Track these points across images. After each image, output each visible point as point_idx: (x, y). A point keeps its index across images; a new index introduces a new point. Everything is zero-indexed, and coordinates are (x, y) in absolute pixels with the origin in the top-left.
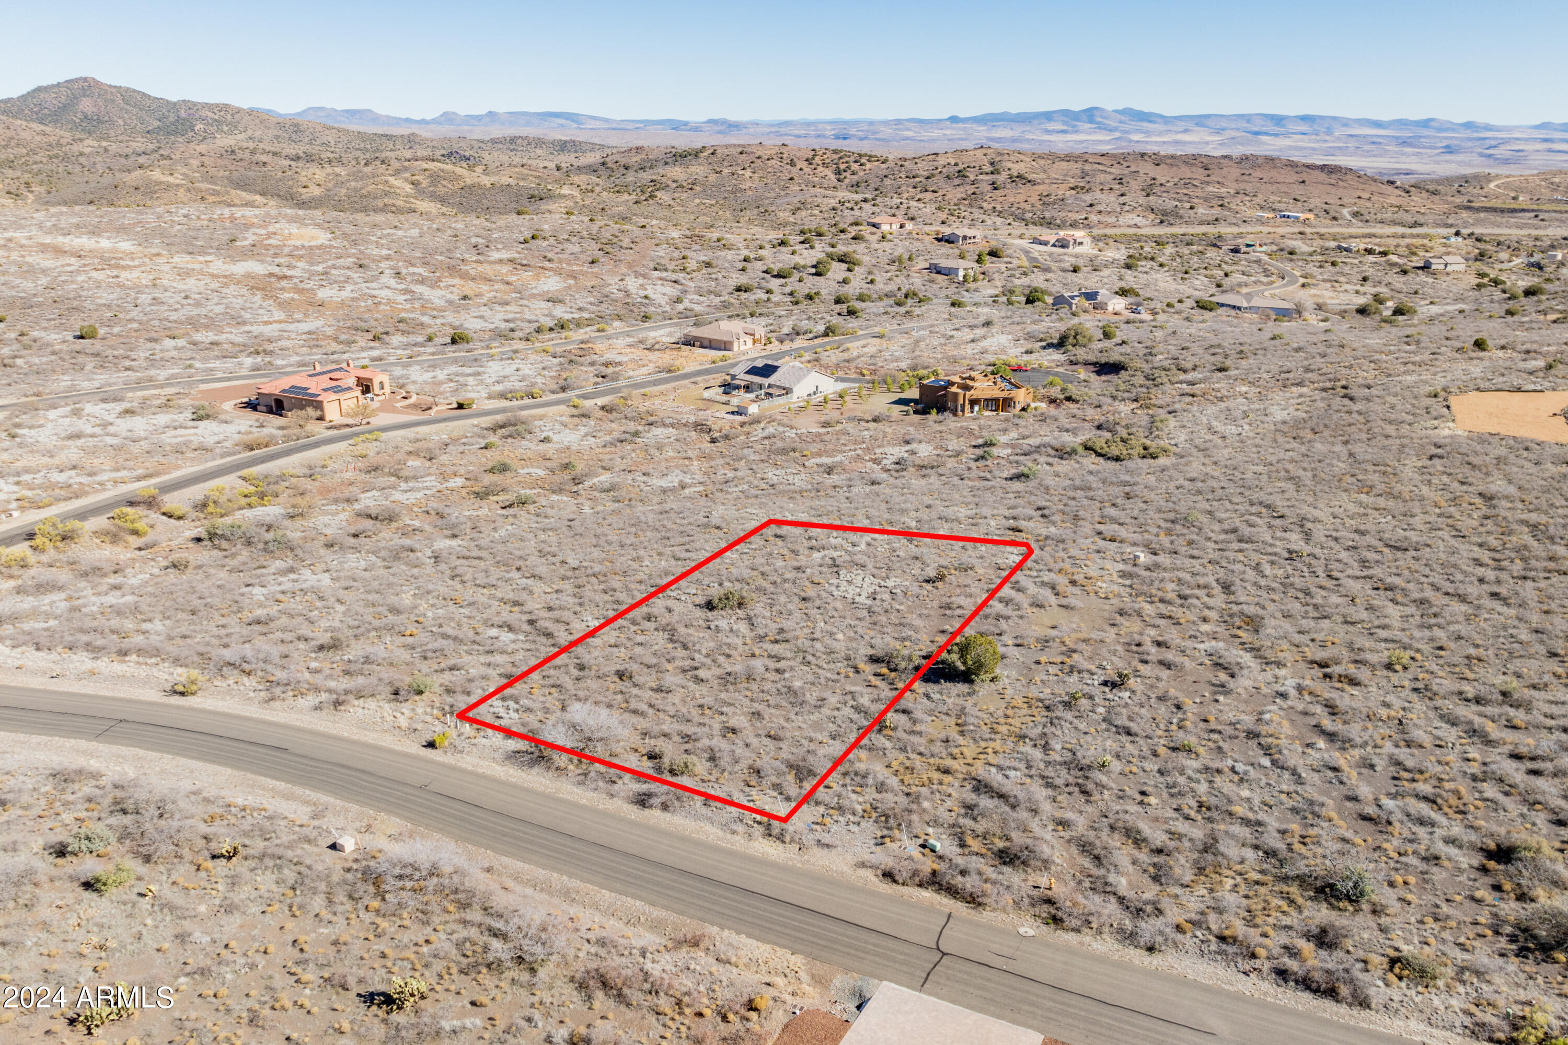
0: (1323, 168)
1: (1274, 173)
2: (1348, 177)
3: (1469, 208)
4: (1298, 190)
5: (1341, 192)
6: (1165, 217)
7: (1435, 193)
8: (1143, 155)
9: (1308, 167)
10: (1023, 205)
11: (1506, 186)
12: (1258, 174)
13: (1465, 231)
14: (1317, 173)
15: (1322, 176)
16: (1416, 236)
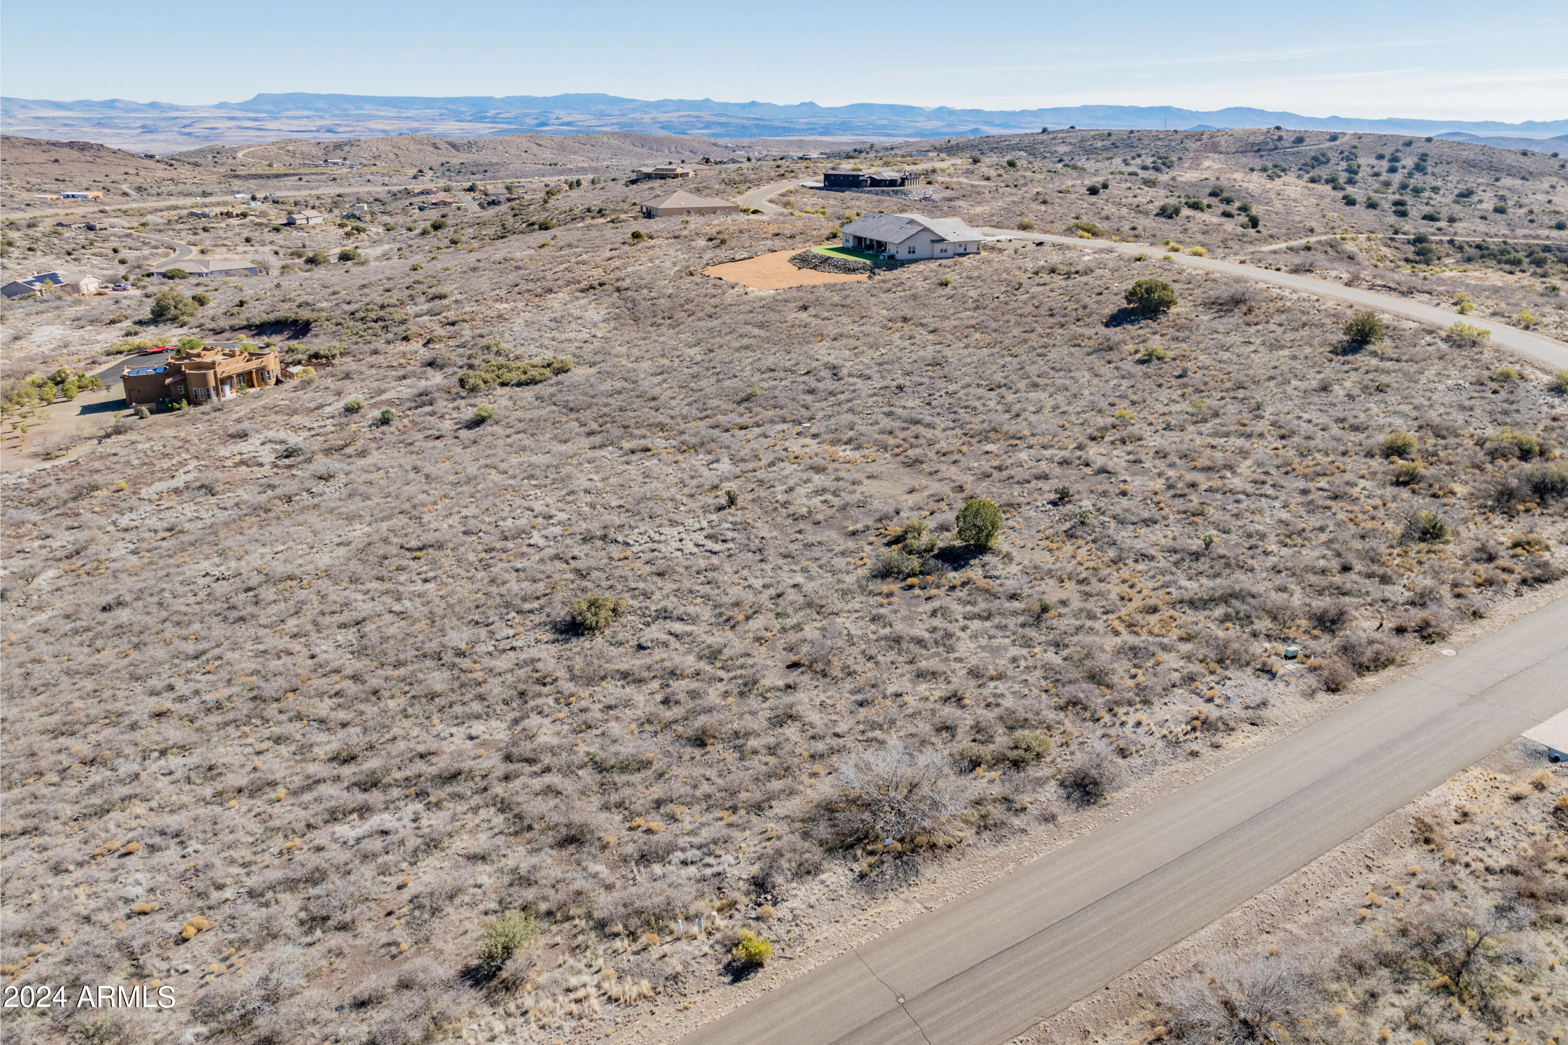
0: (71, 145)
2: (102, 154)
3: (237, 177)
4: (56, 170)
5: (104, 170)
7: (196, 165)
9: (54, 144)
11: (252, 155)
13: (260, 195)
14: (67, 150)
15: (75, 154)
16: (218, 204)
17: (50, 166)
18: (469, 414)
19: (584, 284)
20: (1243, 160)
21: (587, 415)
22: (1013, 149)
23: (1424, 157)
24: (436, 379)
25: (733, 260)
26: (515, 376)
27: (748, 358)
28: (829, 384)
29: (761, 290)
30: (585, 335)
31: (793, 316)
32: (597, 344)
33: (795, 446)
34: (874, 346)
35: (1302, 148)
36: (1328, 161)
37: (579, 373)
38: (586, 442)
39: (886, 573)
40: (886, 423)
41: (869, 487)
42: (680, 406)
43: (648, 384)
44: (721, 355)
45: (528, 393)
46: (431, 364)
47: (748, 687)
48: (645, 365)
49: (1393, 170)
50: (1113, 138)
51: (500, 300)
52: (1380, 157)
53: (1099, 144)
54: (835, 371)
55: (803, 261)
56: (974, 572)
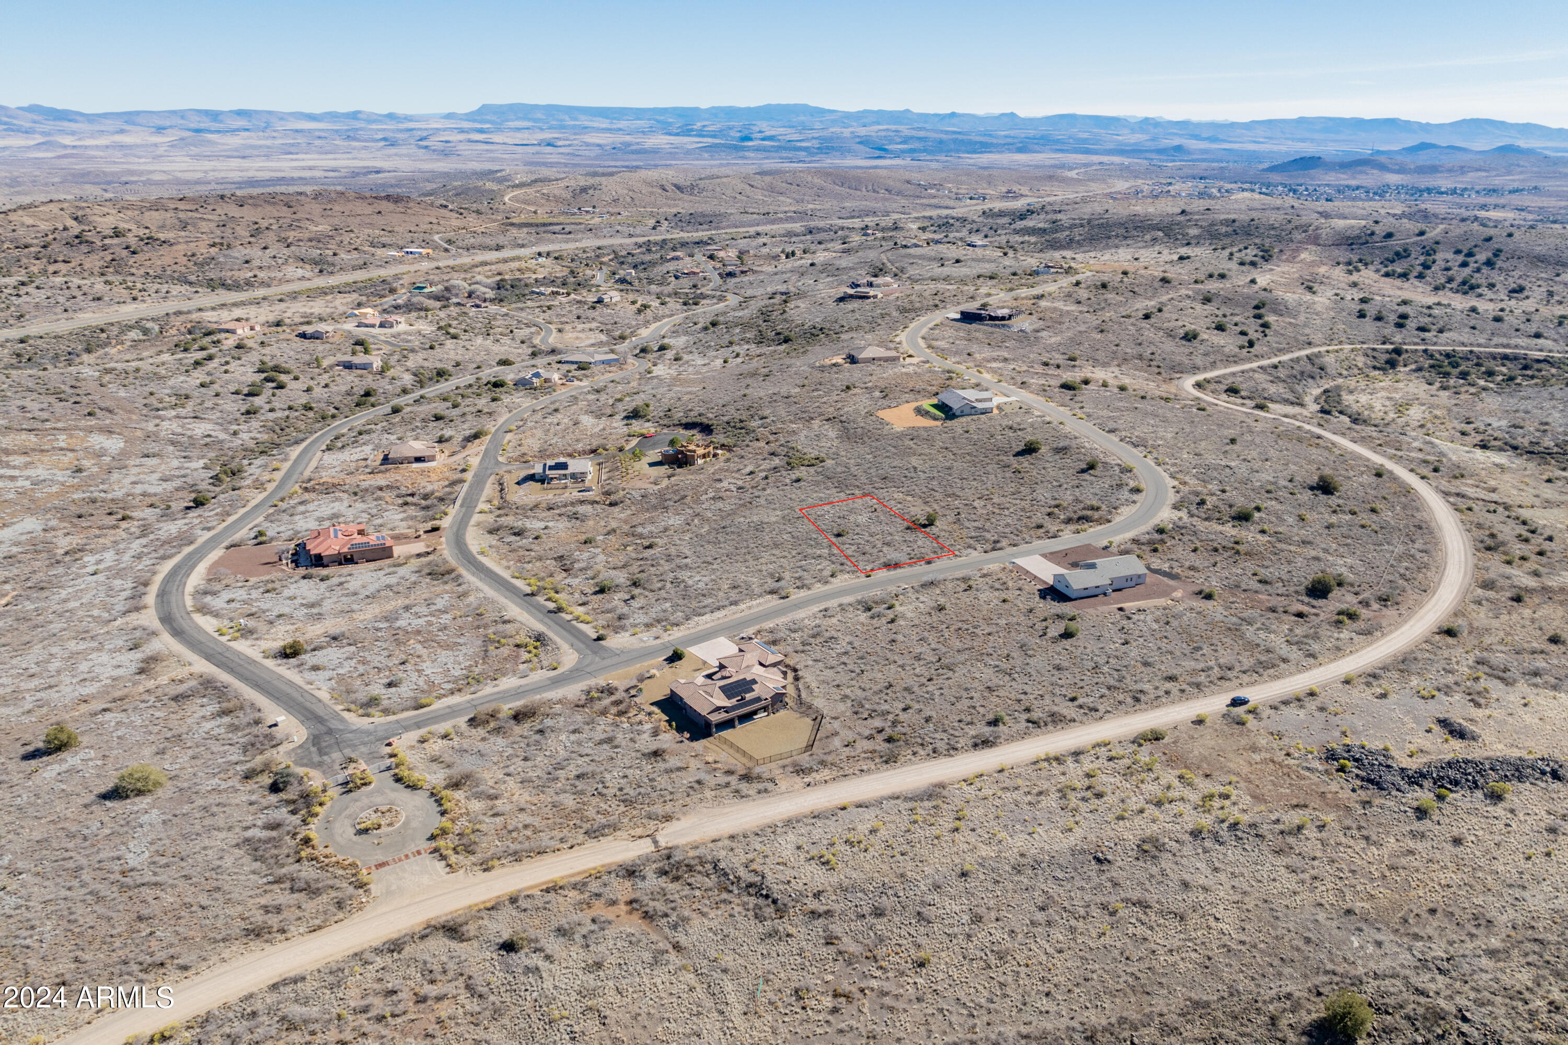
1: (350, 206)
3: (514, 225)
6: (322, 266)
7: (479, 212)
8: (222, 197)
10: (175, 267)
11: (516, 199)
12: (337, 208)
13: (542, 250)
14: (385, 203)
15: (391, 206)
16: (513, 259)
17: (375, 216)
18: (794, 477)
19: (826, 417)
20: (1336, 252)
21: (835, 480)
22: (1153, 229)
23: (1497, 253)
24: (776, 461)
25: (890, 407)
26: (806, 462)
27: (888, 461)
28: (913, 475)
29: (898, 427)
30: (829, 445)
31: (908, 443)
32: (834, 449)
33: (896, 496)
34: (931, 460)
35: (1391, 242)
36: (1409, 255)
37: (829, 463)
38: (834, 490)
39: (908, 528)
40: (925, 490)
41: (912, 509)
42: (863, 479)
43: (853, 469)
44: (879, 459)
45: (812, 470)
46: (773, 454)
47: (874, 547)
48: (852, 461)
49: (1464, 265)
50: (1237, 224)
51: (791, 422)
52: (1458, 252)
53: (1224, 229)
54: (915, 468)
55: (919, 411)
56: (928, 530)
